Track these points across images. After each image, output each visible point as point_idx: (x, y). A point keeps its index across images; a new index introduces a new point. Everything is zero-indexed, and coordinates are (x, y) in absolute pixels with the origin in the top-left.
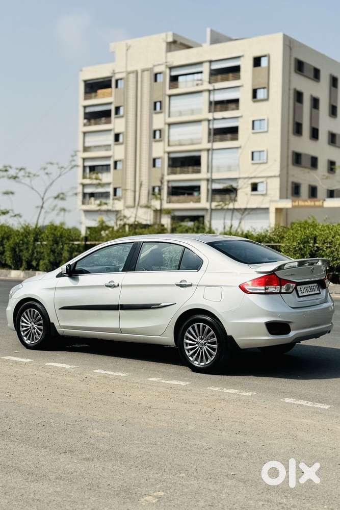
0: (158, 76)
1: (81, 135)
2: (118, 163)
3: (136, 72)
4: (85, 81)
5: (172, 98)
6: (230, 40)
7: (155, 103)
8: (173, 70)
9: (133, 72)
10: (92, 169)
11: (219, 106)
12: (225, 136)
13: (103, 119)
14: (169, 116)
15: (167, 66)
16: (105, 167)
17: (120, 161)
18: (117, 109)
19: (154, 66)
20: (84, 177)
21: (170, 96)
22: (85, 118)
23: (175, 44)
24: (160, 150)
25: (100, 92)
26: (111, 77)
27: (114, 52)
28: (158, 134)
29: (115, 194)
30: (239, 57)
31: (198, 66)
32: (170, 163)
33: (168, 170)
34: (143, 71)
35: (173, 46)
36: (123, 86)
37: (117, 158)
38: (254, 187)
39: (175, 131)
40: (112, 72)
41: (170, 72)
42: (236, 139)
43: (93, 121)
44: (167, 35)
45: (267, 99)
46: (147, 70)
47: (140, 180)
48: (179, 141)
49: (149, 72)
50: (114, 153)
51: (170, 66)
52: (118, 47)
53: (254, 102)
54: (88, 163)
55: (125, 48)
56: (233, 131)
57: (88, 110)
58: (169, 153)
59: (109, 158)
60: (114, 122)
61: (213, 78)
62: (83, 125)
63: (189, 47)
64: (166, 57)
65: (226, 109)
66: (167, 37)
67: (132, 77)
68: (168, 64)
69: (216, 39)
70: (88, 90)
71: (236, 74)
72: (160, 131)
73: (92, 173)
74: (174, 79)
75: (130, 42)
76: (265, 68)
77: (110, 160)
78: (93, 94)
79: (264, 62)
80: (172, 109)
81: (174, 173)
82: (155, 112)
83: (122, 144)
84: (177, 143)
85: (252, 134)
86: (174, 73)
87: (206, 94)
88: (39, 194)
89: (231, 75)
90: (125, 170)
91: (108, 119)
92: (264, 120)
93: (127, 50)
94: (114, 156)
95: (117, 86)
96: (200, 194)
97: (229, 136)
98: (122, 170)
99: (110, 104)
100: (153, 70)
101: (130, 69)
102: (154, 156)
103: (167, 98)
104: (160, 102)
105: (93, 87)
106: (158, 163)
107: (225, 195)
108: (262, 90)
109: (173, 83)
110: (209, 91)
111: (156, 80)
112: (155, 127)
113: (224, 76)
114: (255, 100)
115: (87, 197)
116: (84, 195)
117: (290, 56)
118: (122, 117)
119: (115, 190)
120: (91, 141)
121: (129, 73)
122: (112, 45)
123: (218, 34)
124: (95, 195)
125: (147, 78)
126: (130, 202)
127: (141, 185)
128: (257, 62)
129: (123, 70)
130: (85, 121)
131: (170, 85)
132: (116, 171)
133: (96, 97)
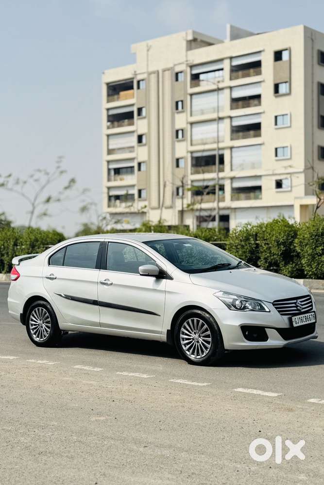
0: (179, 75)
1: (105, 138)
2: (142, 165)
3: (157, 72)
4: (108, 84)
5: (194, 97)
6: (252, 34)
7: (177, 103)
8: (194, 68)
9: (154, 73)
10: (117, 171)
11: (240, 103)
12: (247, 133)
13: (126, 121)
14: (191, 115)
15: (187, 64)
16: (130, 169)
17: (144, 162)
18: (140, 110)
19: (175, 65)
20: (109, 180)
21: (191, 95)
22: (109, 121)
23: (195, 42)
24: (182, 150)
25: (122, 93)
26: (133, 78)
27: (135, 54)
28: (180, 133)
29: (140, 196)
30: (260, 52)
31: (219, 63)
32: (194, 162)
33: (191, 169)
34: (164, 71)
35: (193, 44)
36: (144, 87)
37: (140, 159)
38: (279, 184)
39: (197, 129)
40: (133, 72)
41: (191, 70)
42: (259, 135)
43: (116, 123)
44: (187, 33)
45: (289, 94)
46: (168, 70)
47: (164, 180)
48: (202, 140)
49: (169, 72)
50: (137, 154)
51: (191, 65)
52: (139, 48)
53: (276, 97)
54: (113, 166)
55: (145, 49)
56: (255, 128)
57: (112, 112)
58: (192, 153)
59: (132, 159)
60: (137, 122)
61: (234, 74)
62: (106, 128)
63: (210, 44)
64: (186, 56)
65: (248, 106)
66: (186, 36)
67: (153, 78)
68: (189, 62)
69: (236, 34)
70: (111, 92)
71: (257, 69)
72: (182, 130)
73: (117, 175)
74: (196, 77)
75: (150, 42)
76: (287, 61)
77: (134, 162)
78: (116, 97)
79: (285, 56)
80: (194, 108)
81: (198, 172)
82: (177, 111)
83: (145, 145)
84: (200, 142)
85: (275, 130)
86: (195, 72)
87: (227, 91)
88: (27, 198)
89: (252, 71)
90: (148, 172)
91: (131, 121)
92: (287, 115)
93: (148, 50)
94: (137, 159)
95: (138, 88)
96: (224, 193)
97: (252, 133)
98: (146, 171)
99: (132, 105)
100: (174, 70)
101: (151, 69)
102: (177, 156)
103: (189, 97)
104: (182, 101)
105: (116, 89)
106: (182, 163)
107: (250, 193)
108: (284, 84)
109: (194, 82)
110: (231, 88)
111: (177, 80)
112: (177, 127)
113: (246, 72)
114: (277, 94)
115: (113, 199)
116: (110, 197)
117: (313, 48)
118: (145, 118)
119: (140, 191)
120: (115, 143)
121: (150, 74)
122: (133, 46)
123: (238, 29)
124: (121, 197)
125: (168, 77)
126: (154, 203)
127: (165, 186)
128: (278, 56)
129: (145, 70)
130: (109, 124)
131: (191, 84)
132: (140, 172)
133: (118, 99)
